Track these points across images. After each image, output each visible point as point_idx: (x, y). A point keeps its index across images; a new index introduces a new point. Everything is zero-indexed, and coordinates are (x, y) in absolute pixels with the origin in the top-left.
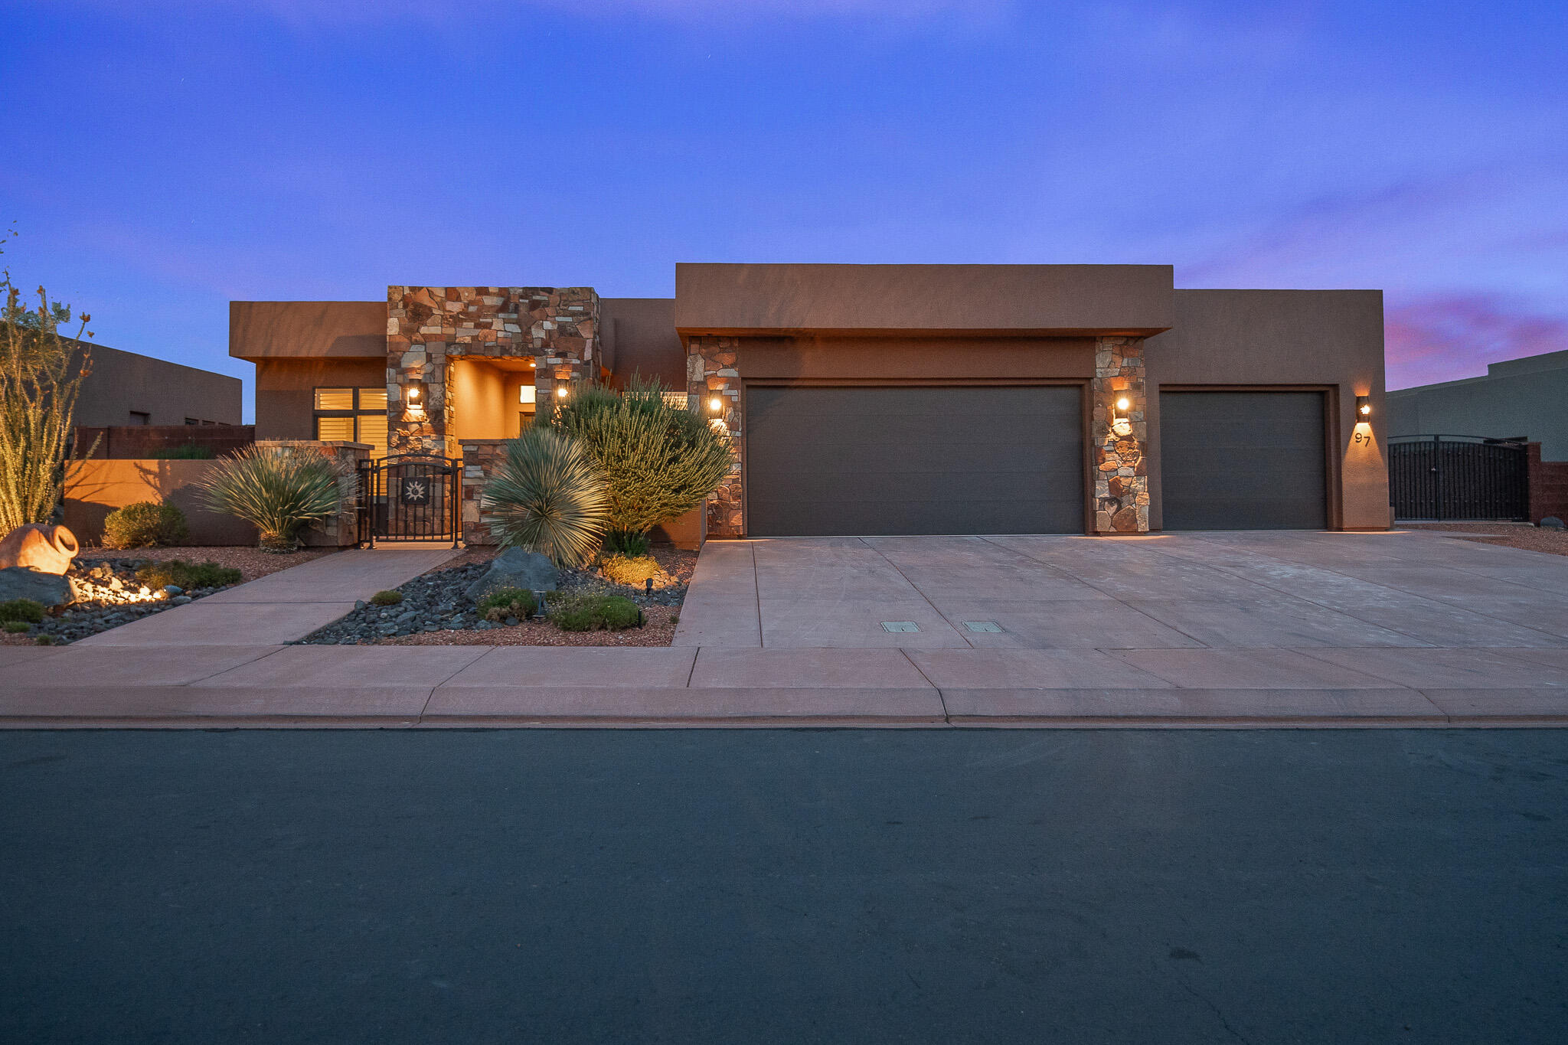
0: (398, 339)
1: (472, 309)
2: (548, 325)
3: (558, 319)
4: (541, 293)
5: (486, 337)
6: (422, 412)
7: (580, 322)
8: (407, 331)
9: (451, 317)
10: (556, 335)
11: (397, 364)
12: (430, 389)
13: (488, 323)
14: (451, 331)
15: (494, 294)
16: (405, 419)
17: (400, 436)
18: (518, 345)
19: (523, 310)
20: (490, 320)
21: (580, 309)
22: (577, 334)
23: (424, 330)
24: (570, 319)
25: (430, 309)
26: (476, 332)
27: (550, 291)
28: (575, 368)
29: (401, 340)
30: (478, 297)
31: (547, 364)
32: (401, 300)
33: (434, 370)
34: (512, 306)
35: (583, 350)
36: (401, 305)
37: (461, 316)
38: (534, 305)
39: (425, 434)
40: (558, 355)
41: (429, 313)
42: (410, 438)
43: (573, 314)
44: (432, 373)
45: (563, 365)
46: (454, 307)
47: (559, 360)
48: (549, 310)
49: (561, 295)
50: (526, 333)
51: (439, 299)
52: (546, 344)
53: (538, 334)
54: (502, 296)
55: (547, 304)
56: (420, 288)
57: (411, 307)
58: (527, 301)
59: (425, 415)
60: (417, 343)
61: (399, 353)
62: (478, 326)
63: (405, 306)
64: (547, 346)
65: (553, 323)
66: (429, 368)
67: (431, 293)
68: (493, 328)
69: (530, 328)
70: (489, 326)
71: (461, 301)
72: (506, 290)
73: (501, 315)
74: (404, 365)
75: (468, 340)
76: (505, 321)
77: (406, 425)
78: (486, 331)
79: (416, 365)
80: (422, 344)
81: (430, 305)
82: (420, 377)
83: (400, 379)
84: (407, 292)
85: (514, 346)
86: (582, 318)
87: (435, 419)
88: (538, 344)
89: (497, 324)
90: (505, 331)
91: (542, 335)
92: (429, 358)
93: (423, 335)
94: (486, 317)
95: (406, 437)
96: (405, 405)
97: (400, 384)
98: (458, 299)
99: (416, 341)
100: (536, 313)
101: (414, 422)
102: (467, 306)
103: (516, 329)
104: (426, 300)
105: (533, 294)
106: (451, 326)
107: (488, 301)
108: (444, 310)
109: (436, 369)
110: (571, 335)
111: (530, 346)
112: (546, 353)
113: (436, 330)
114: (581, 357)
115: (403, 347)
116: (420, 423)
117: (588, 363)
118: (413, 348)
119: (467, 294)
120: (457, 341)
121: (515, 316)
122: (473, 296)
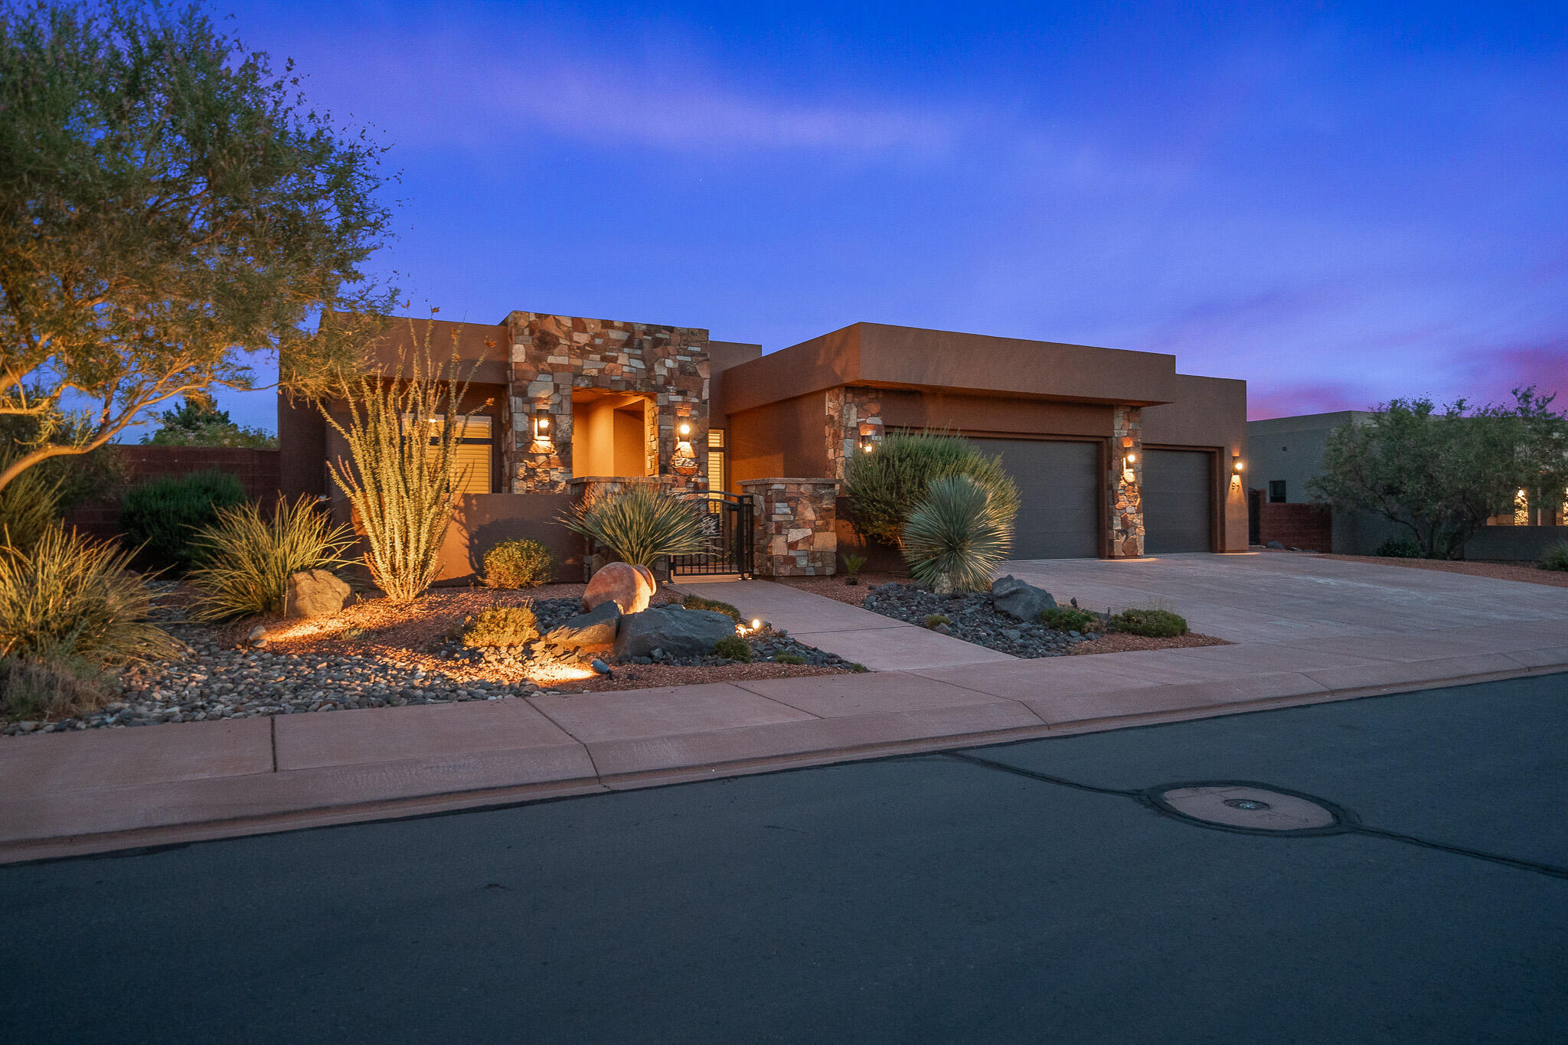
0: (525, 367)
1: (598, 341)
2: (669, 363)
3: (678, 357)
4: (664, 331)
5: (612, 371)
6: (549, 444)
7: (699, 363)
8: (532, 359)
9: (578, 348)
10: (677, 373)
11: (522, 393)
12: (558, 420)
13: (614, 357)
14: (578, 362)
15: (619, 328)
16: (532, 450)
17: (527, 468)
18: (643, 380)
19: (646, 346)
20: (615, 354)
21: (699, 349)
22: (696, 373)
23: (551, 359)
24: (688, 359)
25: (557, 338)
26: (602, 365)
27: (671, 329)
28: (694, 406)
29: (528, 369)
30: (604, 331)
31: (669, 401)
32: (527, 327)
33: (561, 401)
34: (636, 342)
35: (701, 390)
36: (527, 332)
37: (587, 348)
38: (657, 343)
39: (553, 466)
40: (679, 393)
41: (556, 344)
42: (538, 470)
43: (692, 354)
44: (560, 405)
45: (684, 403)
46: (581, 338)
47: (679, 398)
48: (670, 349)
49: (681, 335)
50: (650, 369)
51: (566, 329)
52: (668, 382)
53: (661, 371)
54: (627, 331)
55: (668, 343)
56: (547, 316)
57: (537, 334)
58: (650, 338)
59: (553, 447)
60: (543, 372)
61: (525, 382)
62: (604, 359)
63: (532, 333)
64: (670, 384)
65: (675, 361)
66: (556, 399)
67: (558, 323)
68: (619, 362)
69: (653, 365)
70: (614, 360)
71: (586, 332)
72: (631, 324)
73: (626, 350)
74: (530, 395)
75: (595, 372)
76: (631, 356)
77: (533, 457)
78: (612, 365)
79: (543, 395)
80: (549, 373)
81: (557, 334)
82: (547, 408)
83: (527, 408)
84: (533, 318)
85: (639, 382)
86: (700, 359)
87: (563, 451)
88: (661, 381)
89: (623, 359)
90: (630, 366)
91: (665, 372)
92: (557, 388)
93: (550, 364)
94: (612, 350)
95: (534, 469)
96: (533, 435)
97: (526, 414)
98: (584, 331)
99: (543, 369)
100: (659, 351)
101: (542, 454)
102: (593, 337)
103: (639, 364)
104: (553, 329)
105: (656, 332)
106: (578, 357)
107: (614, 335)
108: (571, 340)
109: (564, 401)
110: (690, 374)
111: (654, 382)
112: (668, 391)
113: (563, 360)
114: (699, 396)
115: (530, 376)
116: (547, 455)
117: (705, 402)
118: (541, 377)
119: (592, 326)
120: (584, 373)
121: (639, 352)
122: (599, 329)
